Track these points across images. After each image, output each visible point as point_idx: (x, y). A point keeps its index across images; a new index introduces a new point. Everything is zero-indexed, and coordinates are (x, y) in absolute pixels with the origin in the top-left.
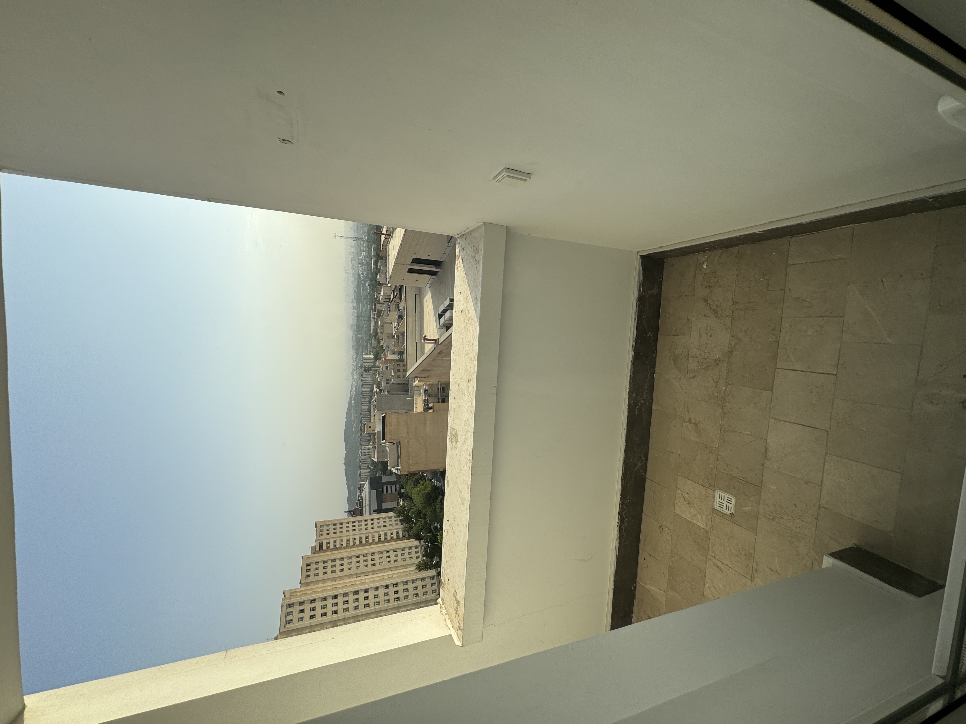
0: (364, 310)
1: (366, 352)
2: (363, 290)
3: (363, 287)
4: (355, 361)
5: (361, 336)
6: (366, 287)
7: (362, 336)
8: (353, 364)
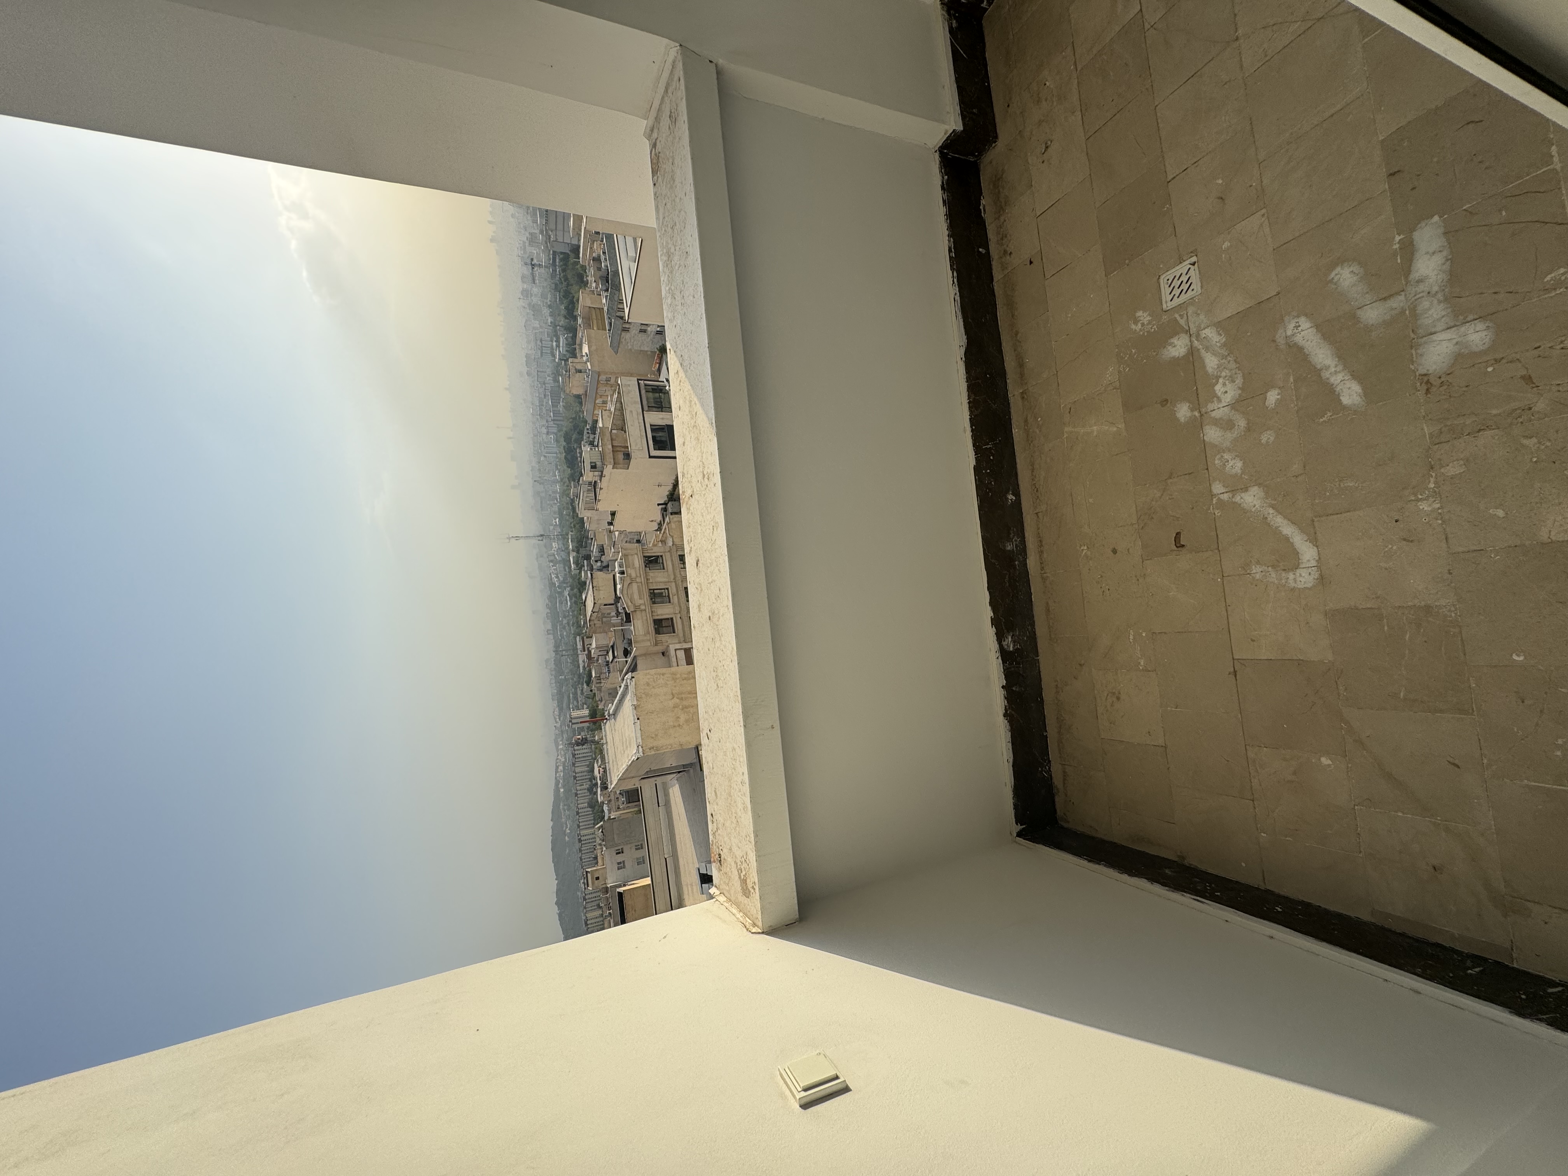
0: (565, 633)
1: (575, 703)
2: (561, 603)
3: (559, 597)
4: (558, 720)
5: (563, 677)
6: (565, 597)
7: (565, 677)
8: (555, 726)
